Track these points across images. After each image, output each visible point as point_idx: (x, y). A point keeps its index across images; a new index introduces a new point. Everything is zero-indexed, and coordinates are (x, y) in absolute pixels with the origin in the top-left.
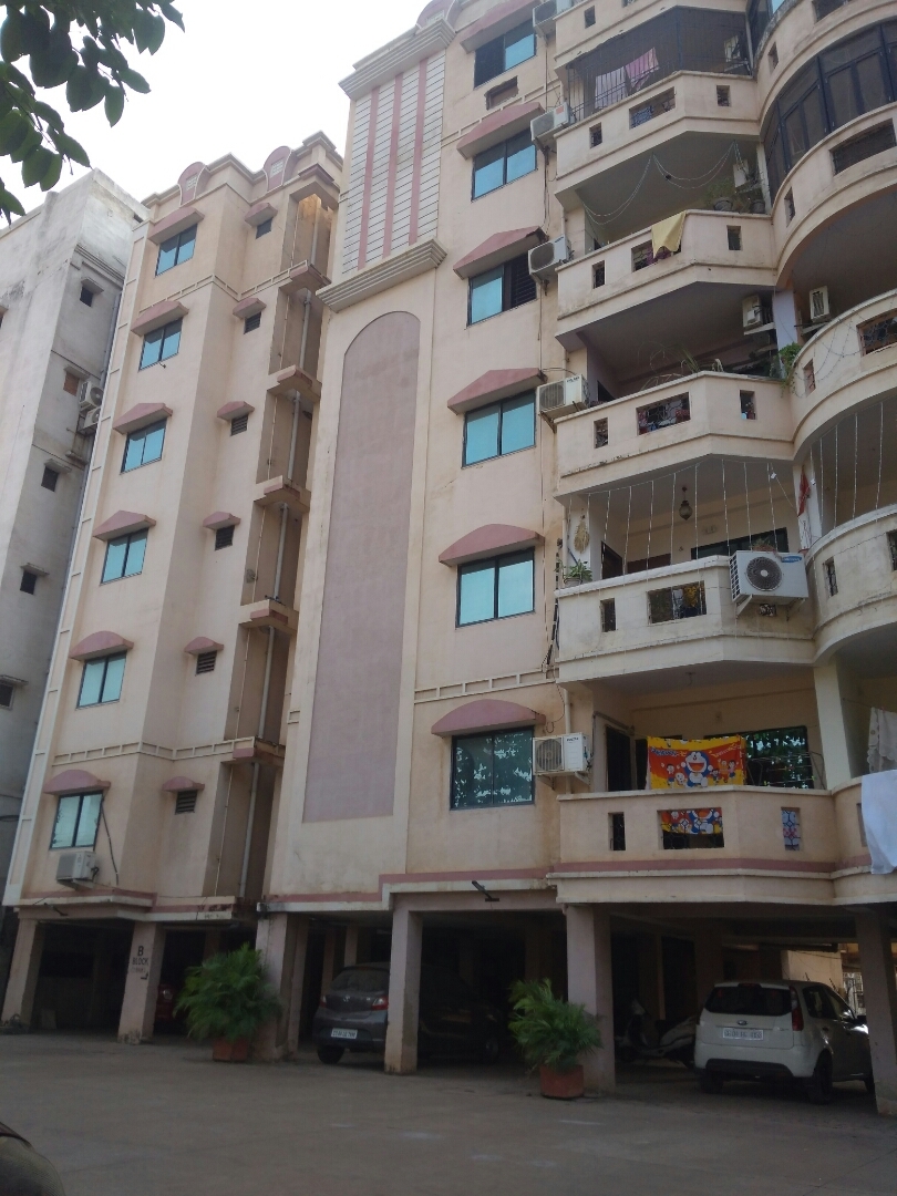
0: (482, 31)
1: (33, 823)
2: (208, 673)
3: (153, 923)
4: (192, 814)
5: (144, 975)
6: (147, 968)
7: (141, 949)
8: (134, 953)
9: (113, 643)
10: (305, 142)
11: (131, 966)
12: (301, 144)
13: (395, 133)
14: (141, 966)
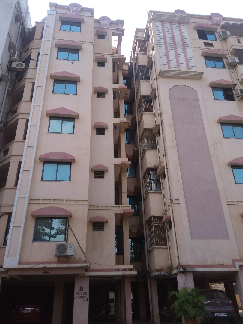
0: (202, 27)
1: (22, 229)
2: (101, 179)
4: (102, 232)
5: (86, 299)
6: (87, 296)
7: (81, 289)
8: (77, 290)
9: (68, 158)
11: (76, 296)
12: (116, 20)
13: (173, 37)
14: (83, 296)
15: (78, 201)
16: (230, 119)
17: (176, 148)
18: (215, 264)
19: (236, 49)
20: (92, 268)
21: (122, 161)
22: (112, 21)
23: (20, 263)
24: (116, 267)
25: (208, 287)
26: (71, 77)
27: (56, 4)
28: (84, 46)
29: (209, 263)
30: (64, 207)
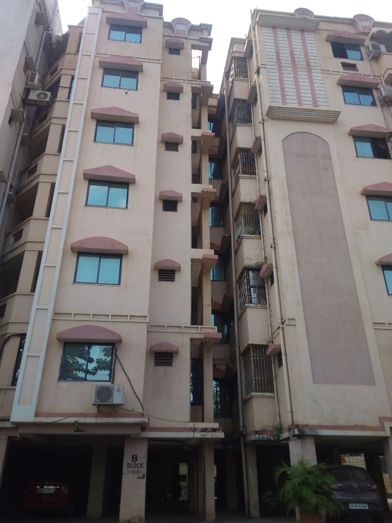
0: (339, 37)
1: (42, 360)
2: (169, 283)
3: (144, 438)
4: (170, 368)
5: (141, 475)
6: (144, 471)
7: (135, 458)
8: (127, 460)
9: (118, 248)
10: (201, 25)
11: (125, 469)
12: (198, 24)
13: (292, 54)
14: (136, 469)
15: (132, 318)
16: (383, 189)
17: (292, 235)
18: (351, 424)
20: (151, 425)
21: (204, 255)
22: (193, 26)
23: (37, 415)
24: (191, 425)
25: (340, 461)
26: (125, 117)
28: (146, 66)
29: (342, 422)
30: (109, 326)
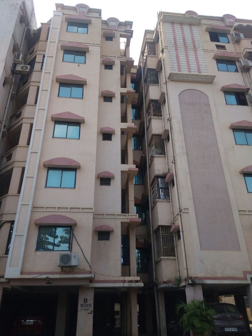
1: (25, 238)
2: (107, 186)
3: (92, 288)
5: (90, 312)
6: (92, 309)
7: (86, 300)
8: (81, 301)
10: (126, 22)
11: (79, 308)
13: (184, 39)
14: (87, 308)
15: (83, 209)
16: (243, 125)
17: (185, 155)
18: (225, 276)
19: (249, 52)
20: (96, 279)
21: (129, 168)
22: (121, 23)
23: (22, 273)
24: (122, 278)
25: (218, 300)
26: (78, 81)
27: (63, 5)
28: (91, 48)
29: (219, 275)
30: (68, 215)
